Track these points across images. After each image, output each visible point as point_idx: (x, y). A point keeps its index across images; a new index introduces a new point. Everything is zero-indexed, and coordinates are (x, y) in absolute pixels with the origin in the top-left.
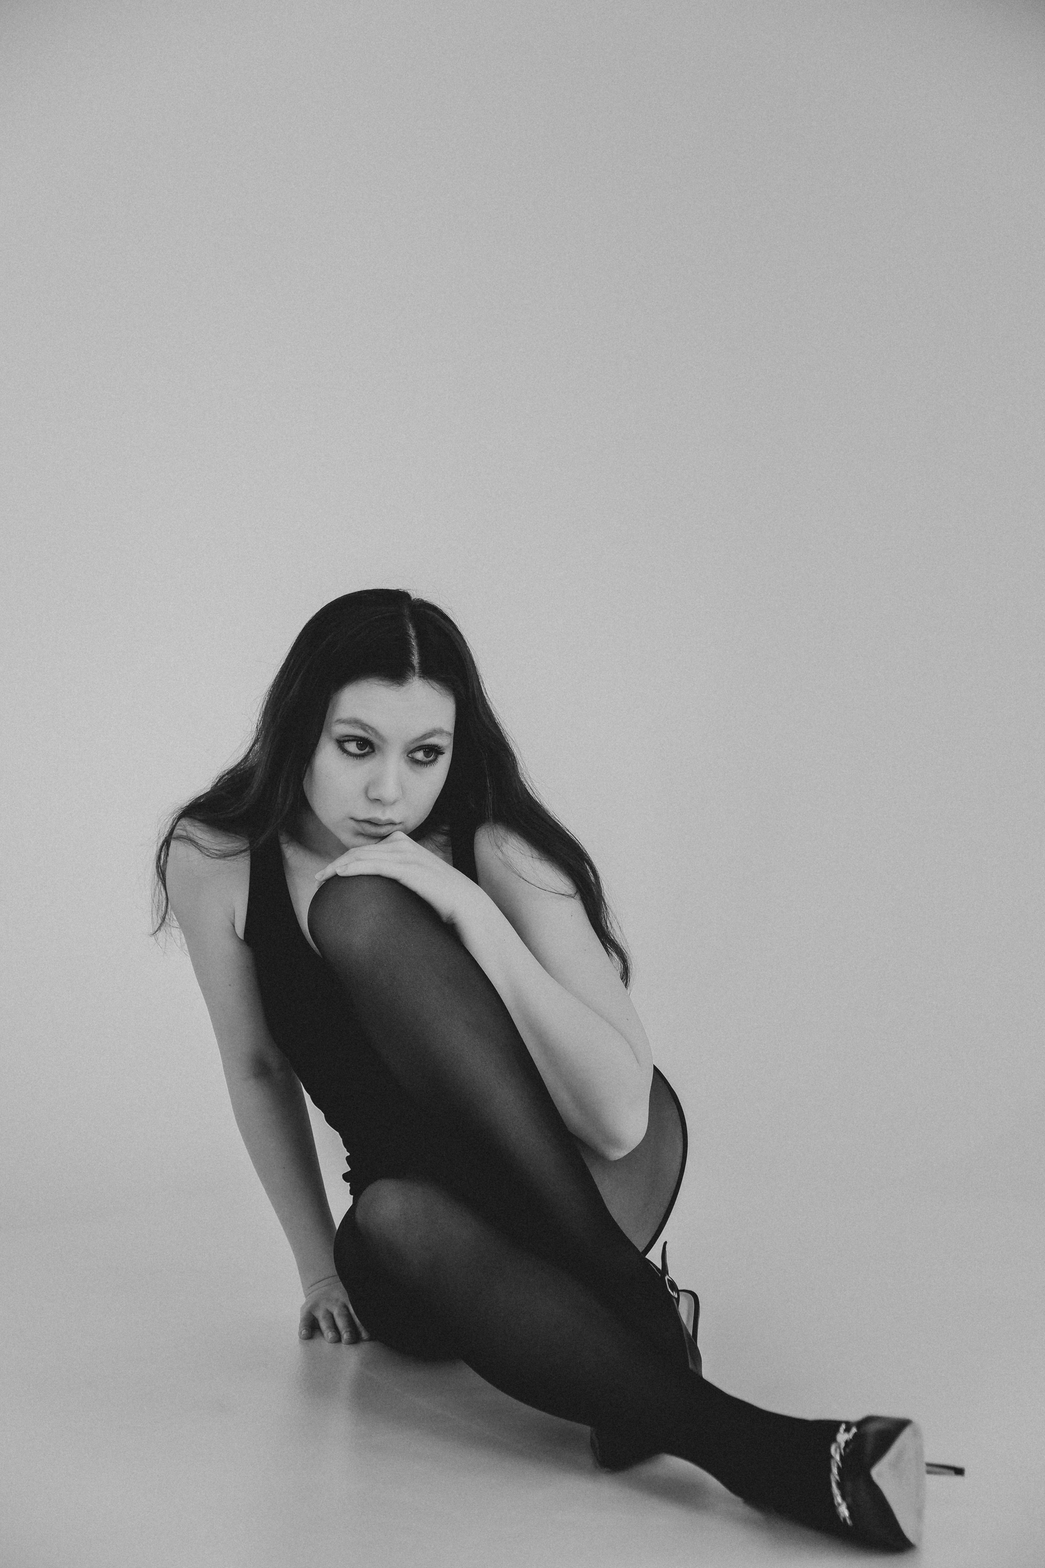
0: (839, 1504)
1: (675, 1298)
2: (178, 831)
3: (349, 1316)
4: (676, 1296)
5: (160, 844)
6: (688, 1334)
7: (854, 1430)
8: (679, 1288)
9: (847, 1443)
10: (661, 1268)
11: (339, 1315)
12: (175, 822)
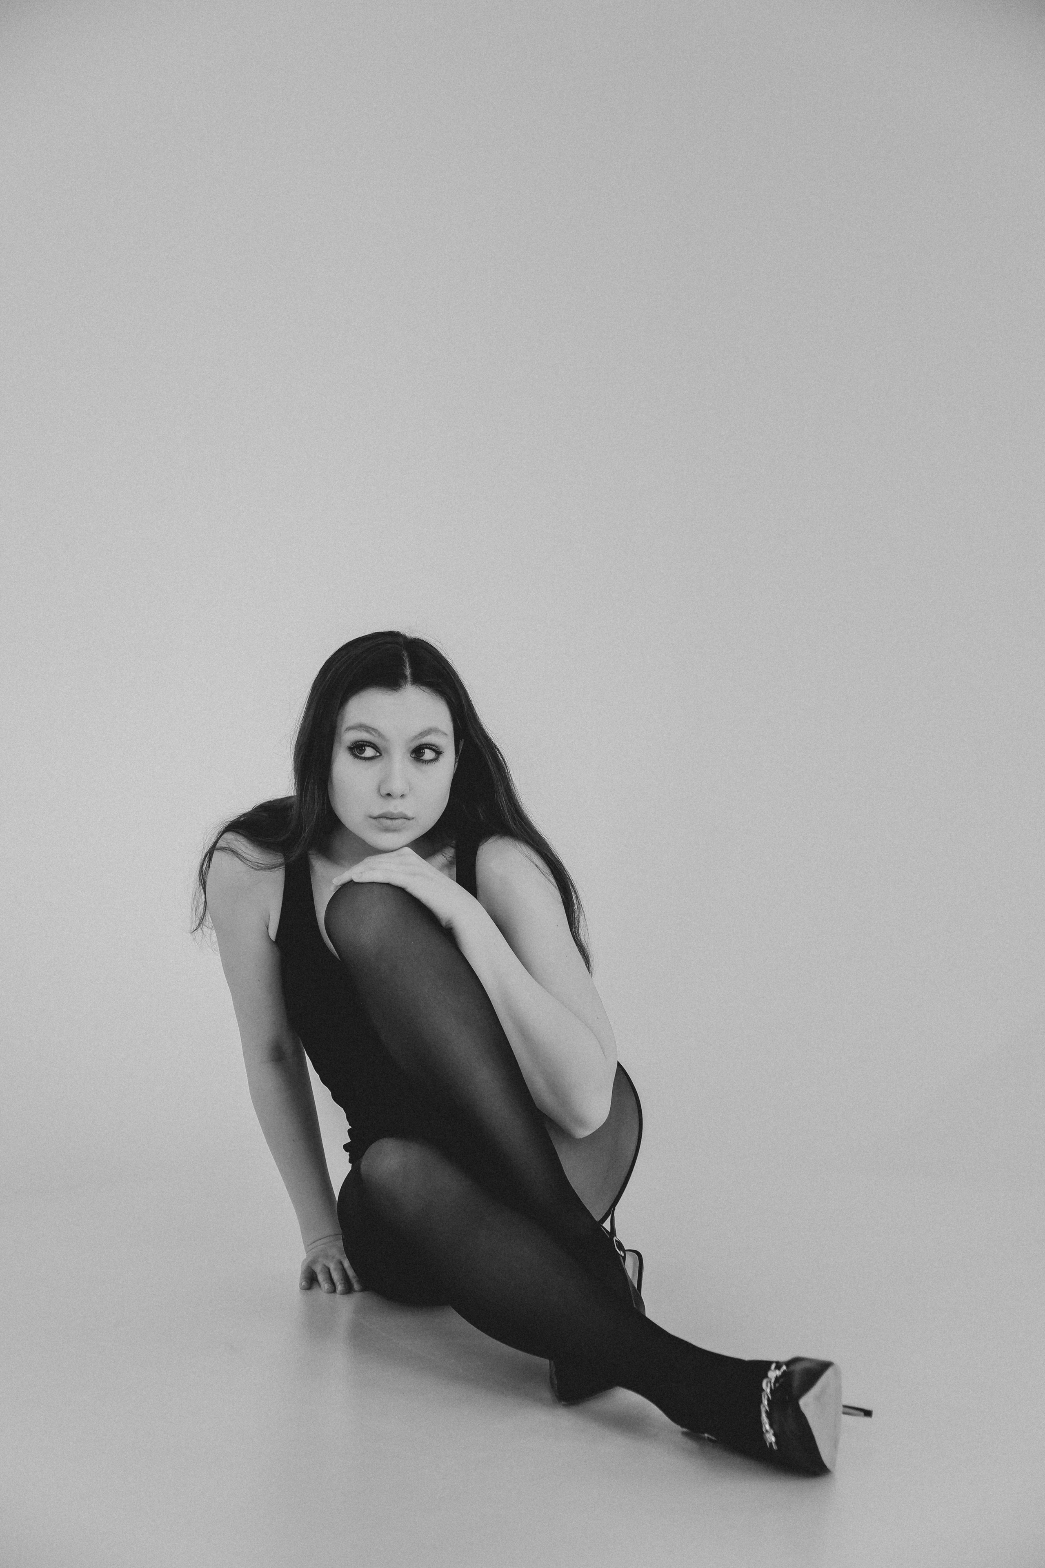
0: (767, 1431)
1: (621, 1256)
2: (221, 844)
3: (344, 1271)
4: (623, 1255)
5: (204, 854)
6: (634, 1287)
7: (784, 1368)
8: (625, 1249)
9: (777, 1378)
10: (610, 1231)
11: (335, 1270)
12: (220, 835)
